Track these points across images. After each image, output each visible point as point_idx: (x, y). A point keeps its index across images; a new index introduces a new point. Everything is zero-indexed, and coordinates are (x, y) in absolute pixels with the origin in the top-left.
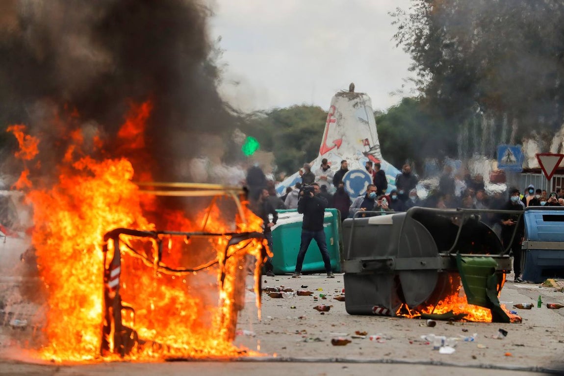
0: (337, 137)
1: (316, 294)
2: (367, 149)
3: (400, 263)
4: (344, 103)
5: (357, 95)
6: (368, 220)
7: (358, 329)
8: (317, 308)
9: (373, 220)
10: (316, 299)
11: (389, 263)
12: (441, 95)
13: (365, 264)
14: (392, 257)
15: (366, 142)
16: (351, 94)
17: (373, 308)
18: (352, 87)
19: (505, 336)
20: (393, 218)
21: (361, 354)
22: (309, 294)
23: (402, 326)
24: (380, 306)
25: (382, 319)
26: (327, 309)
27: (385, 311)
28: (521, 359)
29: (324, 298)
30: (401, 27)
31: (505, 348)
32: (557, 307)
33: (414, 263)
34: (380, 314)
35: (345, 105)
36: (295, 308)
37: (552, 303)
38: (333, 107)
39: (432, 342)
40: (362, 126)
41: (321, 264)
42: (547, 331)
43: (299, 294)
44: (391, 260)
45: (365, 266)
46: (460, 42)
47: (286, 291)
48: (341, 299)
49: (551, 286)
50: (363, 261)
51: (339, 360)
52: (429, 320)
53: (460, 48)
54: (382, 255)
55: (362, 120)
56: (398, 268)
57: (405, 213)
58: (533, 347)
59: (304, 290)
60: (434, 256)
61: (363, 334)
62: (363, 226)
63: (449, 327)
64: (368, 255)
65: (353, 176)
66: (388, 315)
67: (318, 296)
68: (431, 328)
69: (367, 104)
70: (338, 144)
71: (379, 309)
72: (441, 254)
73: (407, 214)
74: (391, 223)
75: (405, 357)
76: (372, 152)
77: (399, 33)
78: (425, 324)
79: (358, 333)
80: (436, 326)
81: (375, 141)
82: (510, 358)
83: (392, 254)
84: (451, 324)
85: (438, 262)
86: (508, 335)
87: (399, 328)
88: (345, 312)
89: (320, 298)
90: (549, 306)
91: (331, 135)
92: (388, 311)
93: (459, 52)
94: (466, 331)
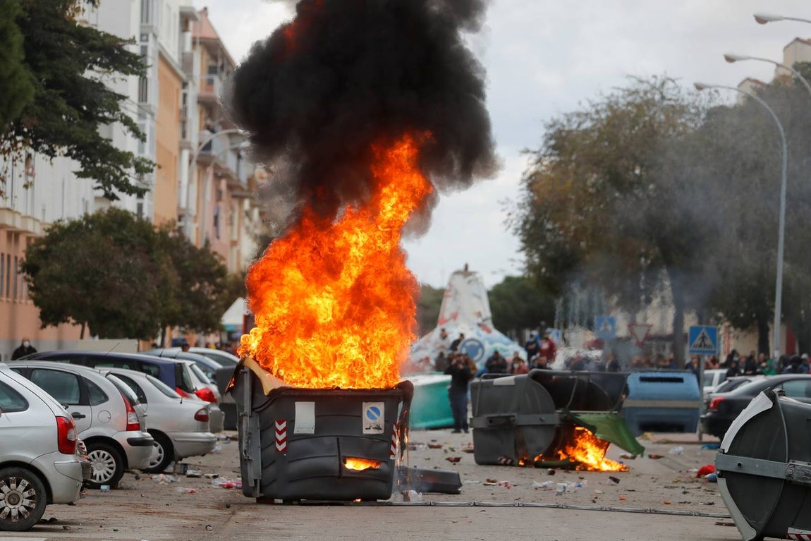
0: (454, 310)
1: (446, 447)
2: (480, 320)
3: (522, 419)
4: (460, 280)
5: (471, 274)
6: (492, 382)
7: (487, 477)
8: (448, 459)
9: (497, 381)
10: (446, 451)
11: (512, 419)
12: (545, 273)
13: (491, 420)
14: (515, 414)
15: (479, 314)
16: (465, 272)
17: (499, 459)
18: (466, 267)
19: (618, 482)
20: (515, 379)
21: (494, 499)
22: (439, 447)
23: (525, 475)
24: (505, 457)
25: (507, 468)
26: (458, 460)
27: (509, 461)
28: (634, 503)
29: (452, 450)
30: (510, 214)
31: (619, 493)
32: (658, 457)
33: (534, 419)
34: (505, 464)
35: (460, 281)
36: (429, 459)
37: (653, 454)
38: (450, 284)
39: (555, 489)
40: (475, 300)
41: (450, 420)
42: (653, 478)
43: (431, 447)
44: (514, 416)
45: (491, 422)
46: (562, 228)
47: (419, 444)
48: (469, 452)
49: (647, 439)
50: (489, 418)
51: (477, 504)
52: (549, 469)
53: (561, 232)
54: (506, 412)
55: (475, 295)
56: (520, 424)
57: (526, 375)
58: (643, 492)
59: (435, 444)
60: (552, 412)
61: (493, 482)
62: (488, 387)
63: (566, 474)
64: (494, 412)
65: (468, 344)
66: (512, 465)
67: (447, 449)
68: (551, 476)
69: (480, 280)
70: (455, 316)
71: (504, 460)
72: (558, 411)
73: (528, 376)
74: (513, 383)
75: (533, 501)
76: (485, 323)
77: (508, 220)
78: (546, 473)
79: (488, 481)
80: (556, 474)
81: (487, 313)
82: (624, 502)
83: (514, 412)
84: (568, 472)
85: (554, 418)
86: (620, 483)
87: (524, 476)
88: (474, 463)
89: (449, 451)
90: (650, 457)
91: (448, 308)
92: (512, 462)
93: (560, 235)
94: (582, 478)
